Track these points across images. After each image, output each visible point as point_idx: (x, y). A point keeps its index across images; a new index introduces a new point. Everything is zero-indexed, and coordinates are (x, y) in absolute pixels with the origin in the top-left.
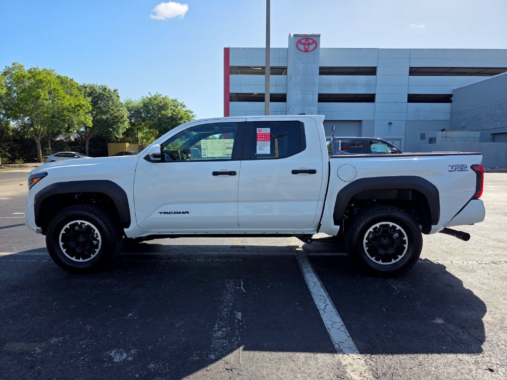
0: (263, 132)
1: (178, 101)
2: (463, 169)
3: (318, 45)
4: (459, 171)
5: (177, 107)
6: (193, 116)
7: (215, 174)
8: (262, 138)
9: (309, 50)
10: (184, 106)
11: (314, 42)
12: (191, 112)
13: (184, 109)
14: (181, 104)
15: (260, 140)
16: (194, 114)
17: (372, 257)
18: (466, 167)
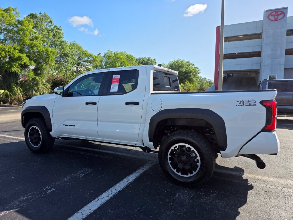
0: (116, 78)
1: (190, 62)
2: (251, 104)
3: (285, 15)
4: (247, 105)
5: (189, 66)
6: (199, 70)
7: (87, 104)
8: (115, 81)
9: (278, 19)
10: (193, 65)
11: (283, 13)
12: (198, 68)
13: (193, 67)
14: (192, 64)
15: (114, 83)
16: (199, 69)
17: (174, 169)
18: (255, 102)
